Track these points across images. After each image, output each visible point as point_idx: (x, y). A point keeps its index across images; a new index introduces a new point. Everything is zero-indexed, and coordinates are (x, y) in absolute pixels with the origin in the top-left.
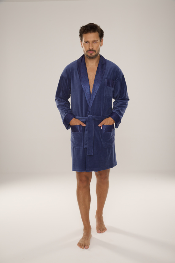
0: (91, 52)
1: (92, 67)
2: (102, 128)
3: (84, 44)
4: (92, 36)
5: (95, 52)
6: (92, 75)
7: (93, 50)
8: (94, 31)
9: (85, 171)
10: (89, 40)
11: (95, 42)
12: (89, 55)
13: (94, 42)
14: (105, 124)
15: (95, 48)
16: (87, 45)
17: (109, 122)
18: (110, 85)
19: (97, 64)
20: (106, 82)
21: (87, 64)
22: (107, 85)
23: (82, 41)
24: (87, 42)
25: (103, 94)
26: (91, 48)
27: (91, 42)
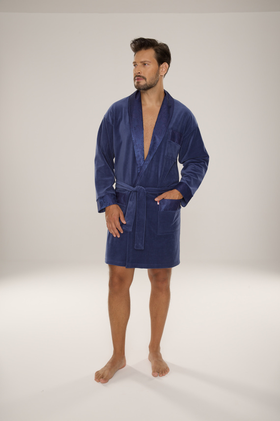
0: (138, 79)
1: (151, 107)
2: (158, 204)
5: (144, 80)
6: (150, 120)
8: (147, 49)
9: (125, 266)
13: (143, 65)
17: (172, 196)
18: (176, 140)
19: (159, 104)
20: (171, 134)
21: (143, 103)
22: (171, 140)
25: (164, 152)
26: (138, 72)
27: (139, 64)
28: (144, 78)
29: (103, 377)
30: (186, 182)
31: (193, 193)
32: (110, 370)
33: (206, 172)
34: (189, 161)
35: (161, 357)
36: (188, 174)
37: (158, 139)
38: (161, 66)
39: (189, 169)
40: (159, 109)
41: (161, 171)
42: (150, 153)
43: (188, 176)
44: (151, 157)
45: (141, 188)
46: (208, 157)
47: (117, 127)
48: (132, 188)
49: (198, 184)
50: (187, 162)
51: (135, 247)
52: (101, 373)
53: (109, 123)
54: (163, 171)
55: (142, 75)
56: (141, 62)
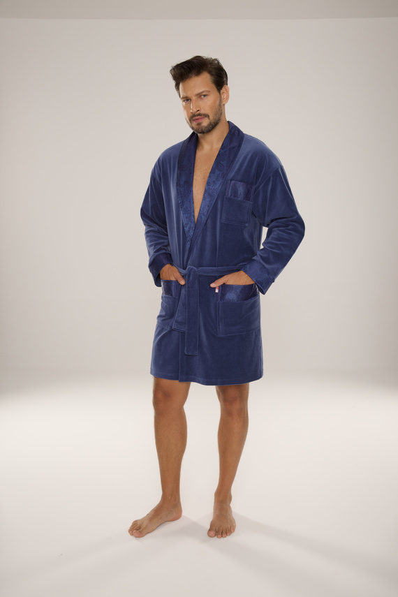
0: (198, 119)
2: (217, 291)
5: (207, 119)
7: (199, 115)
8: (198, 73)
9: (177, 378)
11: (205, 96)
12: (195, 126)
13: (200, 97)
15: (205, 110)
18: (242, 196)
20: (230, 187)
24: (187, 100)
25: (221, 214)
26: (195, 110)
27: (194, 98)
28: (206, 116)
38: (222, 91)
51: (186, 352)
55: (202, 112)
56: (197, 95)
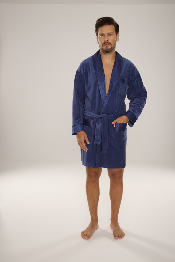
0: (106, 45)
1: (108, 62)
2: (114, 126)
3: (99, 38)
4: (107, 29)
5: (110, 45)
6: (108, 71)
7: (108, 43)
8: (110, 24)
10: (104, 33)
11: (111, 35)
12: (104, 48)
13: (109, 35)
14: (119, 122)
15: (110, 41)
16: (102, 38)
17: (122, 121)
18: (126, 83)
19: (114, 60)
20: (122, 79)
21: (102, 60)
22: (123, 83)
23: (97, 35)
24: (102, 36)
25: (119, 91)
26: (106, 40)
27: (106, 35)
29: (87, 235)
30: (132, 111)
31: (137, 118)
32: (91, 231)
33: (145, 103)
34: (134, 97)
35: (119, 226)
36: (133, 105)
37: (114, 83)
39: (134, 102)
40: (113, 64)
41: (117, 104)
42: (109, 92)
43: (133, 106)
44: (110, 95)
45: (105, 115)
46: (147, 92)
47: (87, 76)
48: (98, 115)
49: (140, 111)
50: (133, 97)
51: (102, 153)
52: (85, 233)
53: (81, 74)
54: (118, 103)
